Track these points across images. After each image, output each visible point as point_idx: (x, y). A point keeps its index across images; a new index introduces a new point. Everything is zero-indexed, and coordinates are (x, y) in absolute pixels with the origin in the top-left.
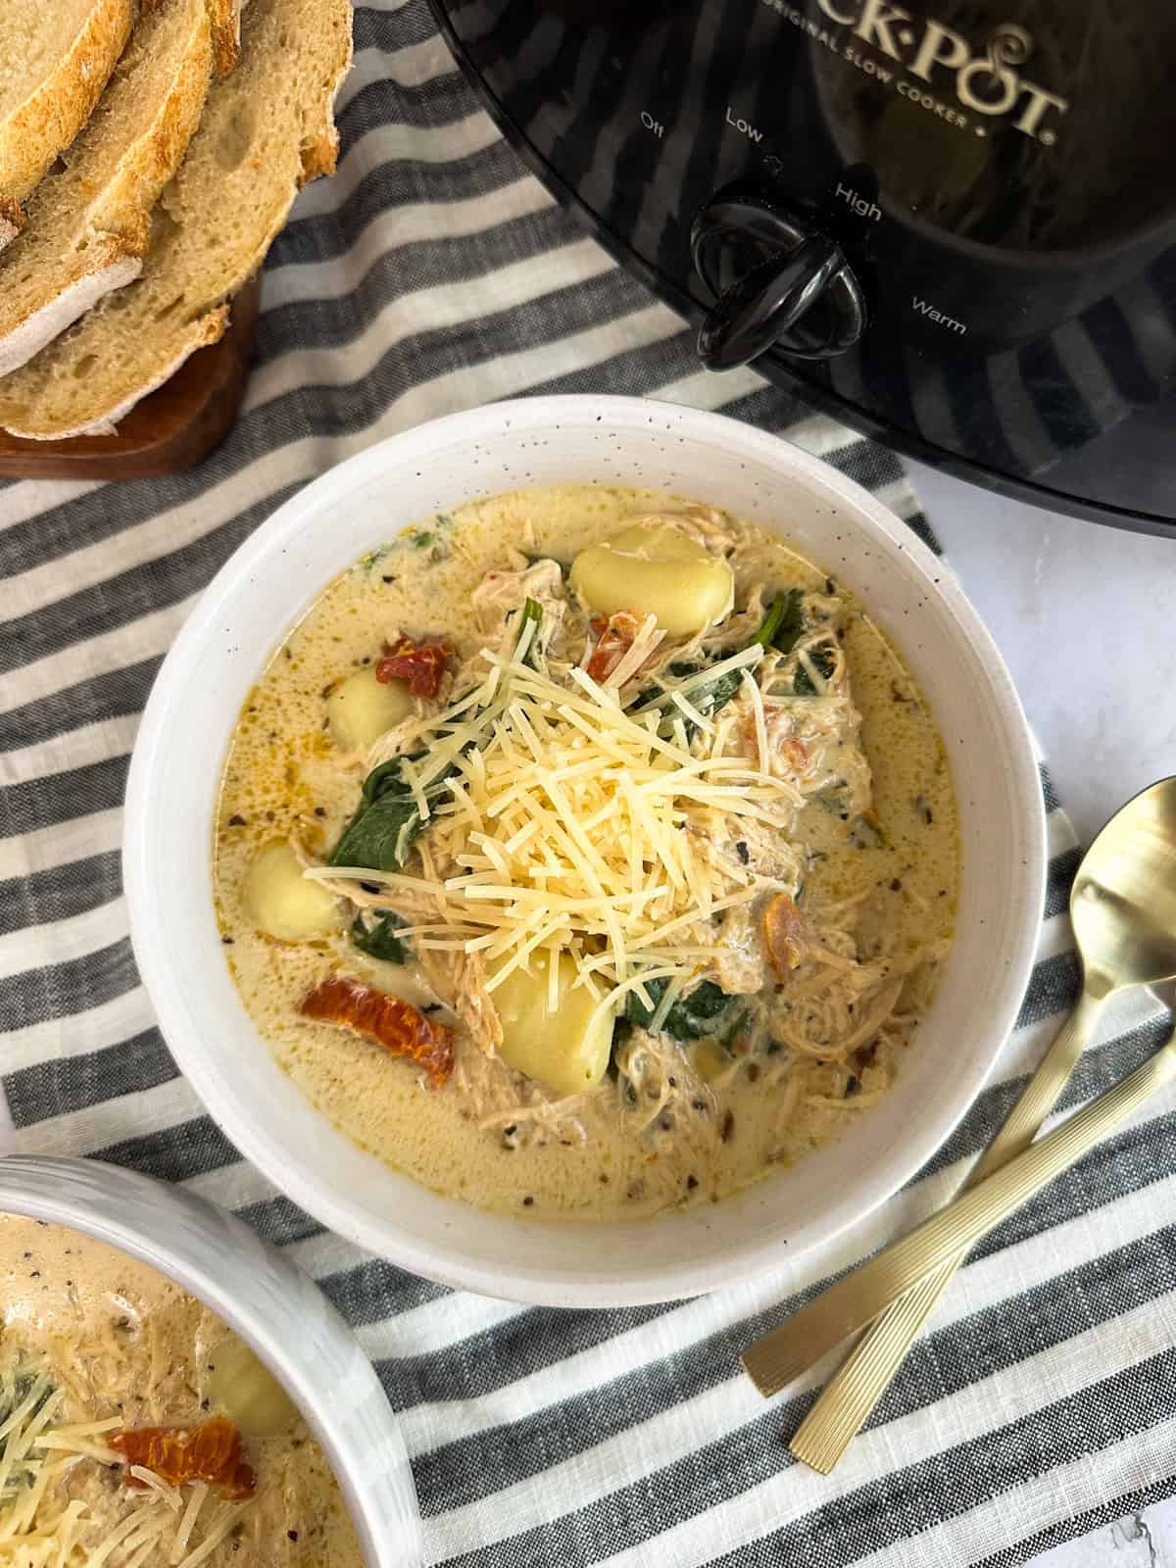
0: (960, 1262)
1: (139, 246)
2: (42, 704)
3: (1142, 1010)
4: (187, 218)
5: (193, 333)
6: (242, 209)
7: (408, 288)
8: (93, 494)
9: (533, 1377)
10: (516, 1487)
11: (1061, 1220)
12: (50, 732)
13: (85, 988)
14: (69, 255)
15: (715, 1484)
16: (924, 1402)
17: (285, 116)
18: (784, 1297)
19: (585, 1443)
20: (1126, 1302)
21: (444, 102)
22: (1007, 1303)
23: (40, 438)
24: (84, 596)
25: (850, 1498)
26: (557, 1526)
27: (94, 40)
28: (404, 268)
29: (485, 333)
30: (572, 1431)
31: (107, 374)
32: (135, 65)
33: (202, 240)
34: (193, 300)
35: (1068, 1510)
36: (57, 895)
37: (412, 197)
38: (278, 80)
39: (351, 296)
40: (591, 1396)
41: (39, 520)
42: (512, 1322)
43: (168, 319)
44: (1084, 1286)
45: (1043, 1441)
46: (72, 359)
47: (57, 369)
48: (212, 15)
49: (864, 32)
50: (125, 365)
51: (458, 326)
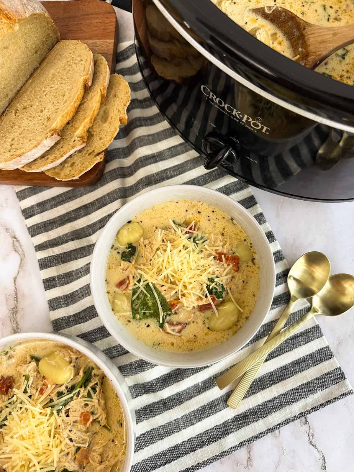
0: (263, 361)
1: (86, 140)
2: (60, 237)
3: (304, 304)
4: (95, 133)
5: (97, 159)
6: (107, 132)
7: (141, 146)
8: (70, 190)
9: (170, 387)
10: (166, 412)
11: (287, 351)
12: (62, 244)
13: (70, 300)
14: (71, 143)
15: (210, 411)
16: (257, 392)
17: (116, 112)
18: (225, 368)
19: (181, 403)
20: (302, 370)
21: (148, 103)
22: (275, 370)
23: (63, 180)
24: (69, 213)
25: (241, 414)
26: (175, 421)
27: (78, 99)
28: (140, 142)
29: (157, 156)
30: (178, 400)
31: (78, 166)
32: (85, 102)
33: (98, 138)
34: (97, 151)
35: (290, 416)
36: (63, 280)
37: (141, 125)
38: (114, 104)
39: (128, 147)
40: (182, 392)
41: (58, 196)
42: (165, 375)
43: (91, 155)
44: (292, 366)
45: (284, 401)
46: (70, 163)
47: (66, 165)
48: (101, 92)
49: (234, 114)
50: (82, 165)
51: (151, 154)
